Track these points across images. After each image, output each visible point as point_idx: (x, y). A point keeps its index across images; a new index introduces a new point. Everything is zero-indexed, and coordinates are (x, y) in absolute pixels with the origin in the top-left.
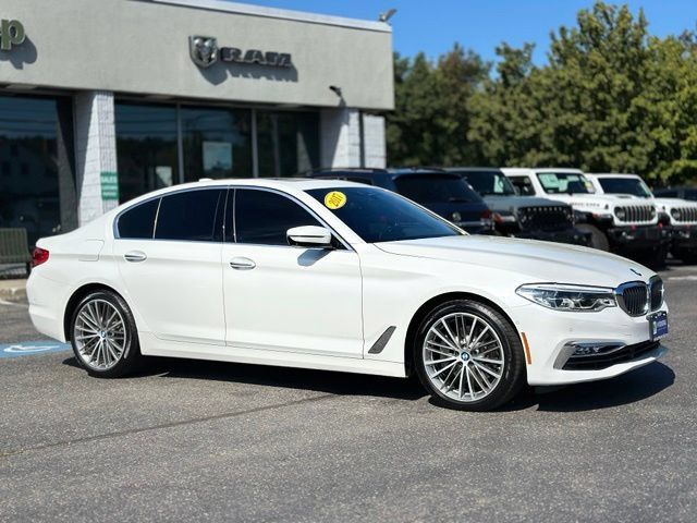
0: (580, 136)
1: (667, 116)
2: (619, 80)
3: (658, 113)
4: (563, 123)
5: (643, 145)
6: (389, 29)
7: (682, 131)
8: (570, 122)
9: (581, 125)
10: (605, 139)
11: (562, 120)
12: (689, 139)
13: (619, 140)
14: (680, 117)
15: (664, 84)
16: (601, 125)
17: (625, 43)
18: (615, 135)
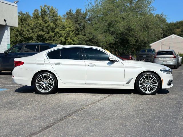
0: (44, 38)
1: (63, 34)
2: (52, 24)
3: (61, 33)
4: (40, 34)
5: (58, 41)
6: (17, 6)
7: (67, 38)
8: (42, 34)
9: (44, 35)
10: (49, 39)
11: (40, 33)
12: (68, 40)
13: (52, 39)
14: (66, 35)
15: (62, 27)
16: (48, 35)
17: (53, 15)
18: (51, 38)
